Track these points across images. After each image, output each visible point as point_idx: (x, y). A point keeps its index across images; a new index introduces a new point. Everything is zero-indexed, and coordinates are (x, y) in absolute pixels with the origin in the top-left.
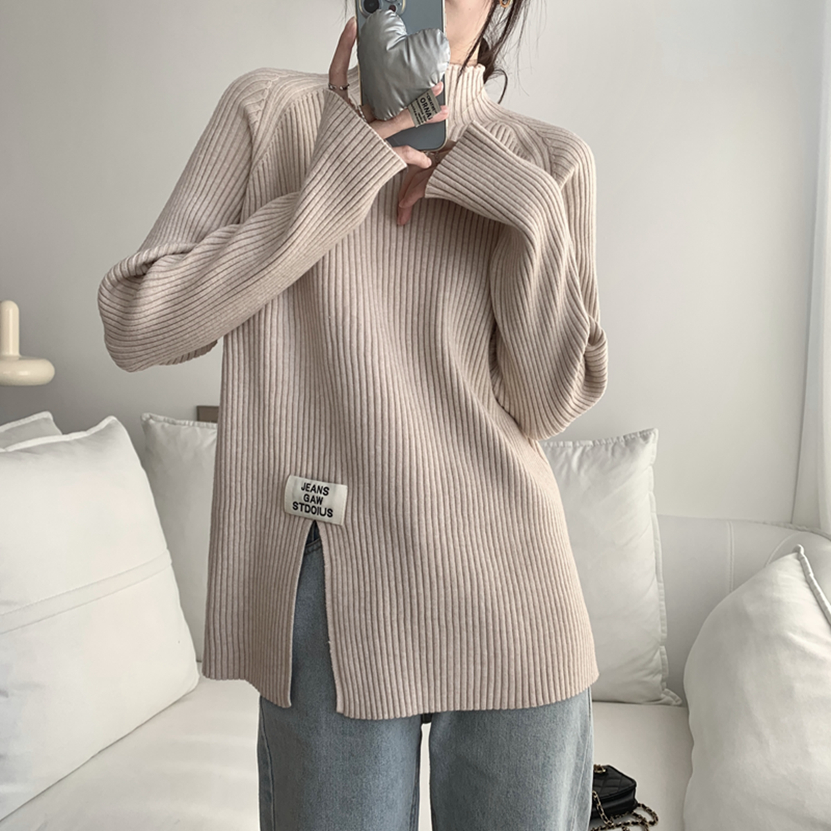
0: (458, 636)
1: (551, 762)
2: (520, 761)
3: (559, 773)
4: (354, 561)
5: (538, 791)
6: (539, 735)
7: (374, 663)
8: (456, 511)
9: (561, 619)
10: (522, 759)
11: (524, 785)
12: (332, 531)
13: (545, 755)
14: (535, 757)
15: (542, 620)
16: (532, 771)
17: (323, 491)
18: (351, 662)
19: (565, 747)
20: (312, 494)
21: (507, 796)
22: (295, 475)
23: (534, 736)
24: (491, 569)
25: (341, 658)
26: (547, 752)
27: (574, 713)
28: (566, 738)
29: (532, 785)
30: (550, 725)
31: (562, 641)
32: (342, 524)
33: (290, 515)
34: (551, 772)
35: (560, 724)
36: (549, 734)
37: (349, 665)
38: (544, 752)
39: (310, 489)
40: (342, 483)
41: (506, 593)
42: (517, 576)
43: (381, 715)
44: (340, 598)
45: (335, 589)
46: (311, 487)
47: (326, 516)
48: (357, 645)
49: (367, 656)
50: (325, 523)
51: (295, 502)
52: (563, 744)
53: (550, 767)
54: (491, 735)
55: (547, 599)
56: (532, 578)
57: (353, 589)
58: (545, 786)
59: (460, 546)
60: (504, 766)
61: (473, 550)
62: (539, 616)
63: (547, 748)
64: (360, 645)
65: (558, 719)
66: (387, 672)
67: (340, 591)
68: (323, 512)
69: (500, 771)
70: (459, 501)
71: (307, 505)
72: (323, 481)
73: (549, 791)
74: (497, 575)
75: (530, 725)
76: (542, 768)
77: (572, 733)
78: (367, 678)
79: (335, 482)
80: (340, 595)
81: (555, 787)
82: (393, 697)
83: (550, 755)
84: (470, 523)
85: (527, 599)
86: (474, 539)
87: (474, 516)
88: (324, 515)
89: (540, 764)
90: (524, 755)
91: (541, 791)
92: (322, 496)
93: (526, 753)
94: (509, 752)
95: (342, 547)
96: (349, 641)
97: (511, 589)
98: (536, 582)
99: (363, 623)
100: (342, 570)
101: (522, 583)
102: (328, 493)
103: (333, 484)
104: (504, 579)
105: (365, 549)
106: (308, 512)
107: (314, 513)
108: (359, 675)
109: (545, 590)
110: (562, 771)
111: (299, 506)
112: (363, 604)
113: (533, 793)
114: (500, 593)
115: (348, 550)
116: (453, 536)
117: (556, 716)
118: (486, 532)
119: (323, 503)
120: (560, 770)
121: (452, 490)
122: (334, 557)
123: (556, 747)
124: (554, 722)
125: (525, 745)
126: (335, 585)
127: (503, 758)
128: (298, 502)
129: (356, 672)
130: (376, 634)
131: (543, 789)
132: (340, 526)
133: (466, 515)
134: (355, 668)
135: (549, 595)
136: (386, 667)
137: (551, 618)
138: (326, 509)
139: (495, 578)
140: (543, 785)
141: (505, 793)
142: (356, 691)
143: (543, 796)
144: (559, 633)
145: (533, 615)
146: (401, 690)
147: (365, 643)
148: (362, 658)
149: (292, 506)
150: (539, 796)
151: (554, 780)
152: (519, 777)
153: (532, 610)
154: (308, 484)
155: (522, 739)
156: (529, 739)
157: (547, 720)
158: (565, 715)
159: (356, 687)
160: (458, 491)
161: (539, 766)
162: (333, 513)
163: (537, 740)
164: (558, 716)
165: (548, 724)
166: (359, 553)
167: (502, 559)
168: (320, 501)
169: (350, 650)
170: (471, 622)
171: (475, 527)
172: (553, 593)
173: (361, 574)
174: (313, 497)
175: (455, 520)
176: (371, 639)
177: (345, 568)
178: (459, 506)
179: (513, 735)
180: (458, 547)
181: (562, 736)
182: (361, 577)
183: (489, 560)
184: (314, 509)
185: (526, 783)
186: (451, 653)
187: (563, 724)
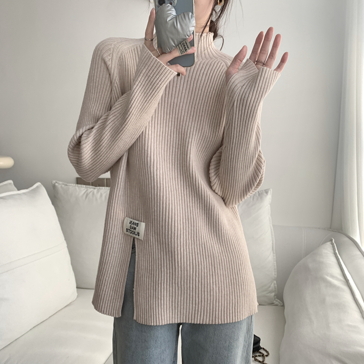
0: (186, 292)
1: (232, 344)
2: (218, 344)
3: (236, 349)
4: (146, 256)
5: (226, 357)
6: (227, 334)
7: (150, 300)
8: (189, 238)
9: (233, 288)
10: (219, 343)
11: (220, 354)
12: (139, 242)
13: (230, 342)
14: (225, 342)
15: (224, 288)
16: (223, 348)
17: (136, 225)
18: (141, 299)
19: (239, 338)
20: (132, 225)
21: (212, 357)
22: (128, 217)
23: (225, 334)
24: (203, 264)
25: (137, 296)
26: (230, 341)
27: (243, 324)
28: (239, 334)
29: (223, 354)
30: (232, 329)
31: (232, 297)
32: (143, 239)
33: (126, 234)
34: (232, 349)
35: (237, 329)
36: (232, 333)
37: (140, 300)
38: (229, 341)
39: (132, 223)
40: (144, 222)
41: (209, 275)
42: (214, 268)
43: (150, 323)
44: (140, 271)
45: (139, 267)
46: (132, 222)
47: (137, 236)
48: (144, 292)
49: (147, 297)
50: (137, 239)
51: (127, 229)
52: (238, 337)
53: (232, 347)
54: (206, 333)
55: (227, 278)
56: (221, 269)
57: (145, 268)
58: (229, 355)
59: (189, 253)
60: (211, 346)
61: (195, 255)
62: (223, 286)
63: (230, 339)
64: (145, 292)
65: (236, 327)
66: (154, 305)
67: (140, 268)
68: (136, 234)
69: (210, 348)
70: (190, 233)
71: (131, 230)
72: (137, 220)
73: (231, 357)
74: (205, 267)
75: (223, 329)
76: (228, 347)
77: (242, 332)
78: (146, 307)
79: (141, 221)
80: (140, 270)
81: (234, 355)
82: (156, 316)
83: (232, 342)
84: (194, 243)
85: (218, 278)
86: (196, 250)
87: (197, 240)
88: (136, 235)
89: (227, 345)
90: (220, 342)
91: (227, 356)
92: (136, 227)
93: (221, 341)
94: (214, 340)
95: (142, 249)
96: (141, 289)
97: (211, 273)
98: (223, 271)
99: (148, 283)
100: (142, 259)
101: (216, 271)
102: (138, 226)
103: (140, 222)
104: (208, 269)
105: (150, 251)
106: (131, 233)
107: (133, 234)
108: (143, 305)
109: (227, 274)
110: (237, 349)
111: (128, 230)
112: (148, 275)
113: (223, 357)
114: (206, 275)
115: (144, 251)
116: (186, 249)
117: (235, 326)
118: (202, 247)
119: (136, 230)
120: (236, 348)
121: (187, 228)
122: (139, 253)
123: (235, 338)
124: (234, 328)
125: (221, 338)
126: (139, 265)
127: (211, 342)
128: (128, 229)
129: (142, 303)
130: (152, 288)
131: (228, 356)
132: (142, 241)
133: (193, 239)
134: (142, 302)
135: (228, 277)
136: (154, 303)
137: (228, 287)
138: (137, 232)
139: (204, 268)
140: (228, 354)
141: (211, 357)
142: (141, 312)
143: (228, 359)
144: (231, 294)
145: (220, 285)
146: (160, 313)
147: (147, 291)
148: (145, 298)
149: (126, 230)
150: (226, 359)
151: (233, 352)
152: (218, 350)
153: (220, 283)
154: (132, 221)
155: (219, 335)
156: (223, 335)
157: (231, 327)
158: (239, 325)
159: (141, 310)
160: (190, 229)
161: (226, 346)
162: (140, 234)
163: (226, 336)
164: (236, 326)
165: (231, 329)
166: (148, 252)
167: (209, 259)
168: (135, 229)
169: (141, 293)
170: (191, 286)
171: (197, 245)
172: (231, 276)
173: (148, 261)
174: (133, 227)
175: (188, 241)
176: (150, 290)
177: (143, 259)
178: (190, 235)
179: (216, 333)
180: (188, 254)
181: (238, 334)
182: (148, 263)
183: (202, 260)
184: (133, 232)
185: (221, 353)
186: (182, 299)
187: (238, 329)
